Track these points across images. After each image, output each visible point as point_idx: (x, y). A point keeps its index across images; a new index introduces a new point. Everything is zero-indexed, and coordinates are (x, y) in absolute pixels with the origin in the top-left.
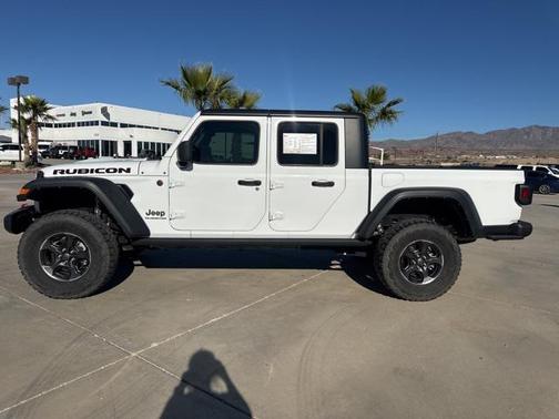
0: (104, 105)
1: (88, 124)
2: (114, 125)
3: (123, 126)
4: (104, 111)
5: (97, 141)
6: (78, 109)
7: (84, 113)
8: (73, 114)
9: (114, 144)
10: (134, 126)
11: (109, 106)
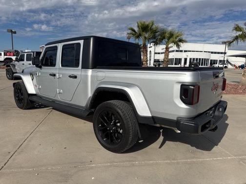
1: (171, 52)
2: (181, 51)
3: (185, 51)
9: (180, 60)
10: (190, 51)
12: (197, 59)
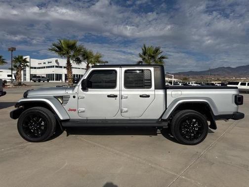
0: (57, 59)
1: (50, 67)
2: (61, 67)
3: (65, 67)
4: (57, 61)
5: (54, 74)
6: (46, 61)
7: (49, 63)
8: (45, 63)
9: (61, 75)
11: (58, 59)
12: (77, 75)
